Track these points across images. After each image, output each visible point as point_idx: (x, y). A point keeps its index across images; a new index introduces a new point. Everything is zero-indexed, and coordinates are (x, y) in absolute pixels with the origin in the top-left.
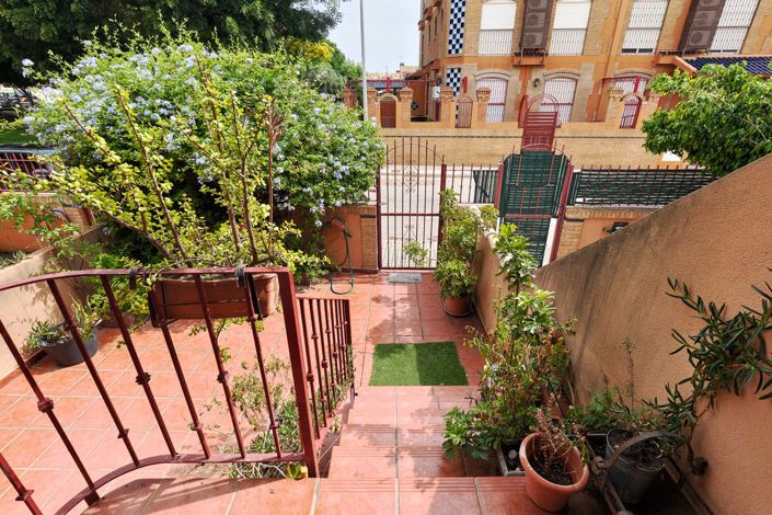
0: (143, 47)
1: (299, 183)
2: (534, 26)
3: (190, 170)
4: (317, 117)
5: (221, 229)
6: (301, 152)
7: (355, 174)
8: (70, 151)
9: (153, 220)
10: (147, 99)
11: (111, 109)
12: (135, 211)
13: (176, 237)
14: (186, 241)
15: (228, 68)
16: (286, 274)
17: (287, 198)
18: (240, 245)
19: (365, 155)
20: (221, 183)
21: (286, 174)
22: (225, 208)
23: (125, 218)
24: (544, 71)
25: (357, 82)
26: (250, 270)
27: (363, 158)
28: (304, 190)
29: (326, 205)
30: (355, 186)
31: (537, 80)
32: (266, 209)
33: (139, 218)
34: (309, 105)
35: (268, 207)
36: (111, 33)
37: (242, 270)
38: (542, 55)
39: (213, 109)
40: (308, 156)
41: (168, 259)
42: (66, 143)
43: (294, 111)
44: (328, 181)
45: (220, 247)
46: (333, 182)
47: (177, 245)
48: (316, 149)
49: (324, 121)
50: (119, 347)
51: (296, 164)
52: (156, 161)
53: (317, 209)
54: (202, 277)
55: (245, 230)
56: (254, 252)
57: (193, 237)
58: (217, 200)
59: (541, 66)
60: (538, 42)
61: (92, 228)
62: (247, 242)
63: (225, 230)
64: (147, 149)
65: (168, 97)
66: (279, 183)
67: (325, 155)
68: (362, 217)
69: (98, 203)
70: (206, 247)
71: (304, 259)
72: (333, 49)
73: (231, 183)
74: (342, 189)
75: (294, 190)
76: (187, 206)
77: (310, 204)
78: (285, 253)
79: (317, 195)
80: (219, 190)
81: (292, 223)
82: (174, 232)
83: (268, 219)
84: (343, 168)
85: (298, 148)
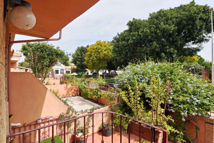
0: (140, 63)
1: (178, 103)
3: (144, 93)
4: (188, 82)
5: (149, 112)
6: (180, 93)
7: (203, 104)
8: (120, 85)
9: (134, 106)
10: (138, 75)
11: (130, 77)
12: (131, 103)
13: (138, 111)
14: (140, 113)
15: (160, 67)
16: (166, 132)
17: (172, 107)
18: (153, 119)
19: (209, 97)
20: (152, 100)
21: (173, 99)
22: (151, 107)
23: (129, 104)
25: (210, 68)
26: (155, 127)
27: (208, 99)
28: (179, 106)
29: (188, 113)
30: (203, 109)
32: (163, 110)
33: (131, 104)
34: (185, 78)
35: (164, 110)
36: (134, 61)
37: (152, 126)
39: (154, 82)
40: (183, 94)
41: (135, 116)
42: (120, 83)
43: (179, 79)
44: (190, 104)
45: (148, 117)
46: (192, 105)
47: (137, 113)
48: (186, 92)
49: (191, 83)
50: (118, 135)
51: (178, 96)
52: (138, 93)
53: (184, 114)
54: (141, 124)
55: (156, 115)
56: (157, 122)
57: (141, 112)
58: (150, 104)
61: (119, 103)
62: (156, 118)
63: (150, 113)
64: (137, 90)
65: (143, 75)
66: (170, 102)
67: (190, 95)
68: (206, 122)
69: (125, 100)
70: (144, 116)
71: (173, 130)
72: (199, 58)
73: (154, 101)
74: (196, 109)
75: (175, 105)
76: (142, 104)
77: (181, 112)
78: (167, 126)
79: (184, 109)
80: (151, 102)
81: (171, 117)
82: (138, 110)
83: (163, 113)
84: (197, 101)
85: (179, 91)
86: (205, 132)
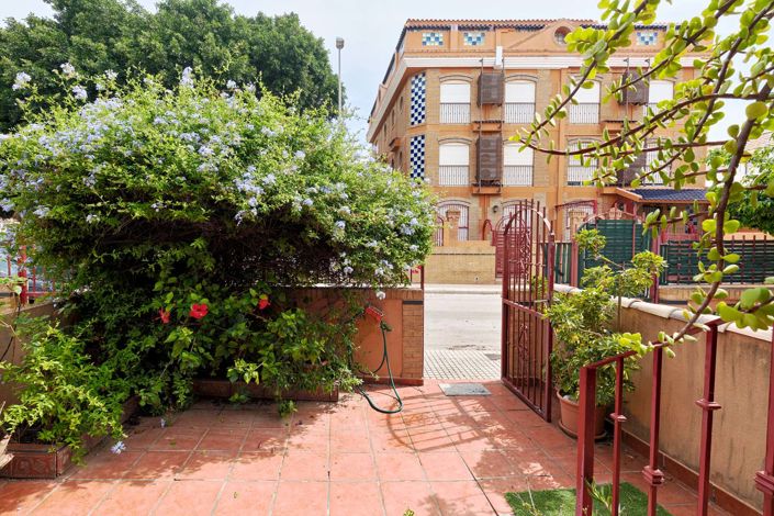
2: (487, 163)
24: (501, 199)
31: (496, 207)
38: (498, 186)
59: (498, 195)
60: (493, 176)
68: (404, 303)
86: (403, 331)
